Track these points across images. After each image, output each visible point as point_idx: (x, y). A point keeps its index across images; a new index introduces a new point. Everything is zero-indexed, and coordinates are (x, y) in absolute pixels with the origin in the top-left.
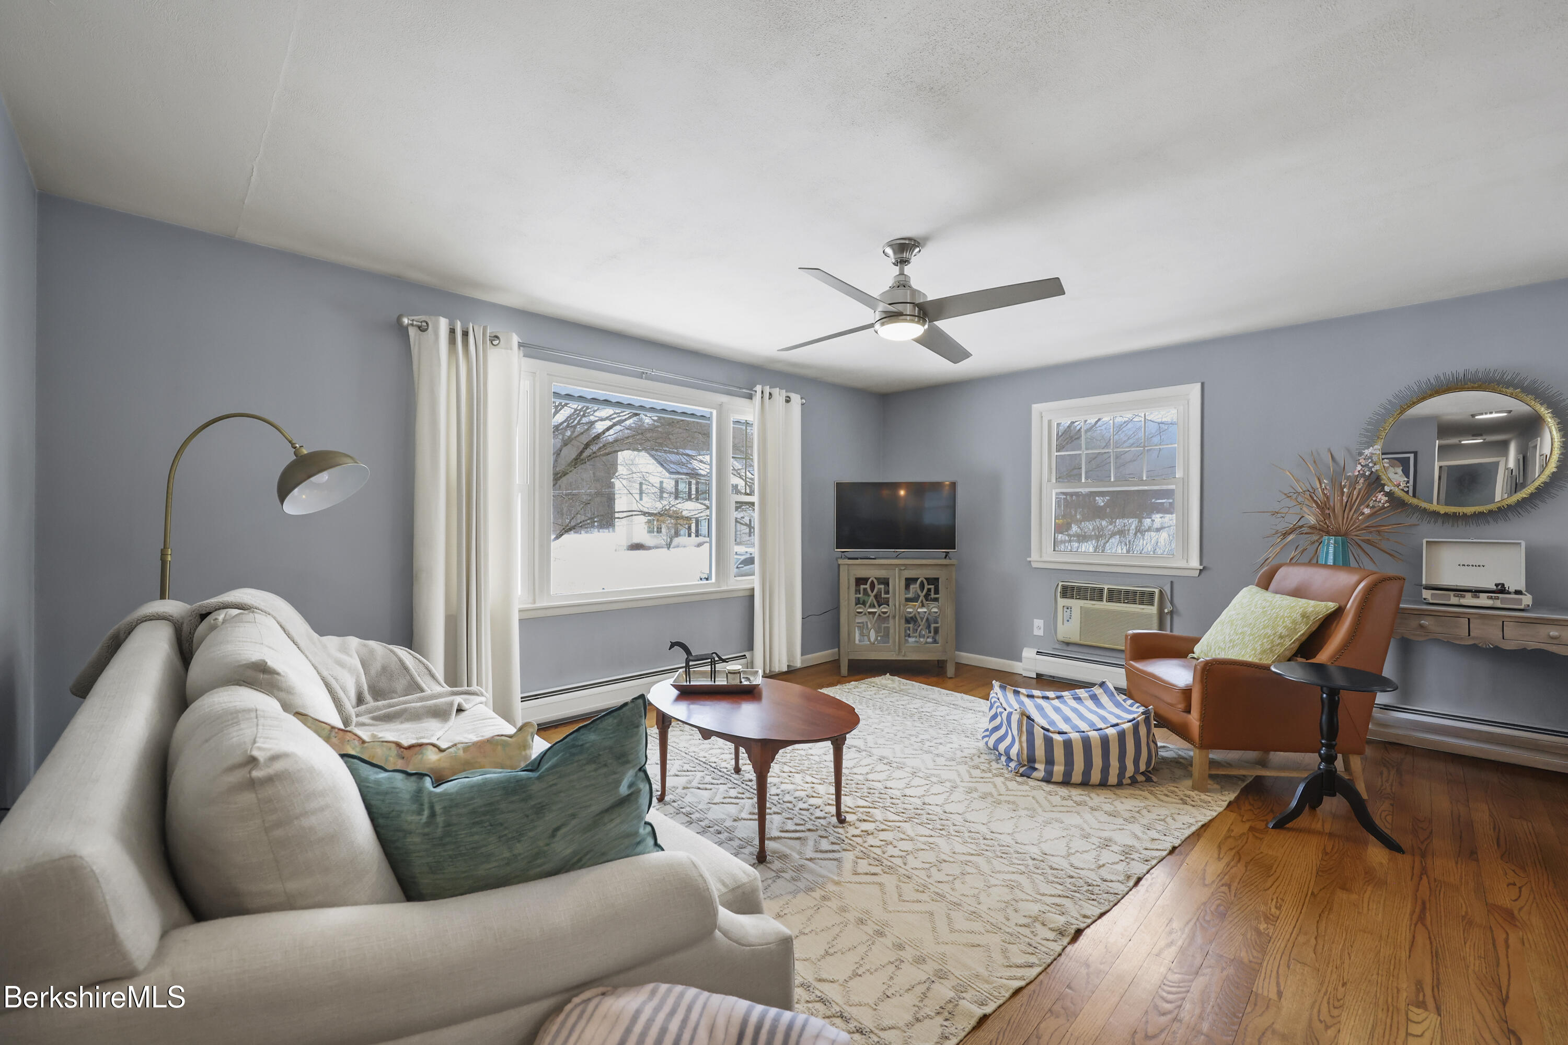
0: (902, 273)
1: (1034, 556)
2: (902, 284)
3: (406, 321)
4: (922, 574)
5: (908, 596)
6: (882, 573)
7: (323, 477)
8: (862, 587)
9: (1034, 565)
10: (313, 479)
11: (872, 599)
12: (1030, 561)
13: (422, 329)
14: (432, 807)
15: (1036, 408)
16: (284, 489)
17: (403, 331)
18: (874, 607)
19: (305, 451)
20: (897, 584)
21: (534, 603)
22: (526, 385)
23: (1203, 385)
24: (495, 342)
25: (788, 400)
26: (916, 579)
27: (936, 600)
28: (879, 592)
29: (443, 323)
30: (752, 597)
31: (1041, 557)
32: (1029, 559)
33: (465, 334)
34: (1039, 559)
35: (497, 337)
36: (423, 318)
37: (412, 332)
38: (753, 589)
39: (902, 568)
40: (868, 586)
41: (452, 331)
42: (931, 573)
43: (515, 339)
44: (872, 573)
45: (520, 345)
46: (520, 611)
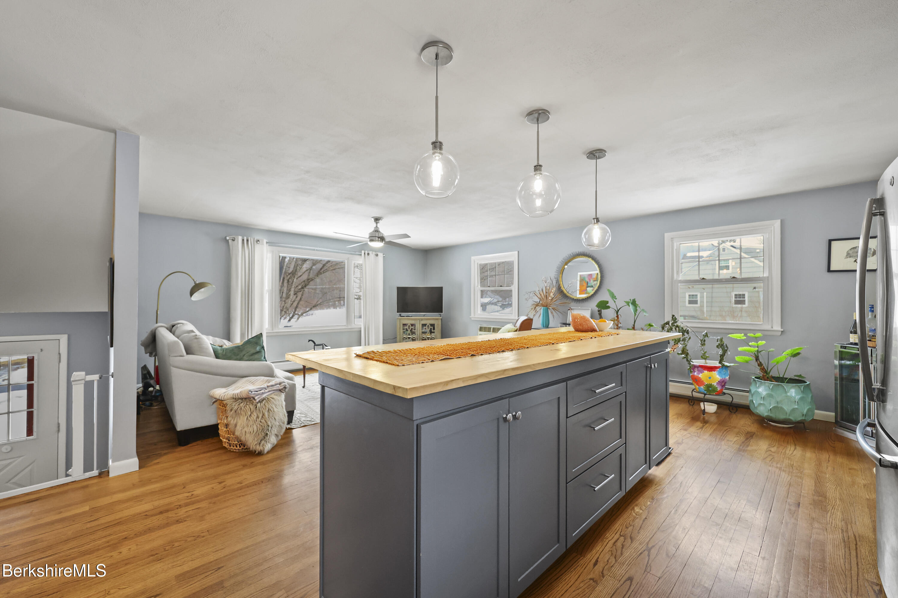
0: (377, 227)
1: (472, 315)
2: (377, 231)
3: (228, 238)
4: (428, 322)
5: (423, 331)
6: (413, 322)
7: (203, 290)
8: (405, 327)
9: (472, 319)
10: (200, 290)
11: (409, 332)
12: (471, 318)
13: (233, 240)
14: (223, 350)
15: (473, 258)
16: (192, 294)
17: (227, 241)
18: (410, 335)
19: (197, 282)
20: (418, 327)
21: (273, 330)
22: (269, 255)
23: (518, 252)
24: (258, 242)
25: (377, 255)
26: (426, 324)
27: (434, 332)
28: (412, 329)
29: (240, 238)
30: (361, 331)
31: (475, 316)
32: (470, 317)
33: (248, 240)
34: (474, 317)
35: (258, 241)
36: (233, 236)
37: (230, 241)
38: (361, 328)
39: (421, 320)
40: (407, 327)
41: (243, 240)
42: (432, 322)
43: (265, 241)
44: (409, 322)
45: (267, 243)
46: (267, 333)
